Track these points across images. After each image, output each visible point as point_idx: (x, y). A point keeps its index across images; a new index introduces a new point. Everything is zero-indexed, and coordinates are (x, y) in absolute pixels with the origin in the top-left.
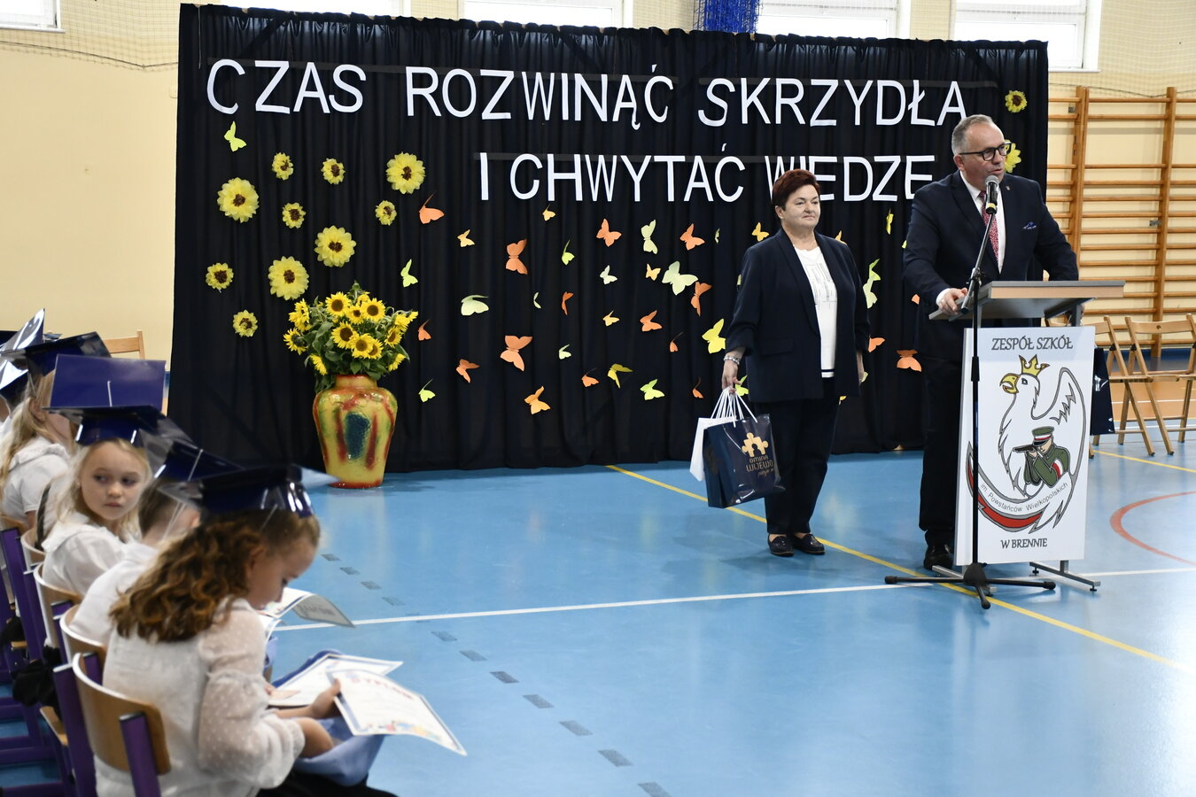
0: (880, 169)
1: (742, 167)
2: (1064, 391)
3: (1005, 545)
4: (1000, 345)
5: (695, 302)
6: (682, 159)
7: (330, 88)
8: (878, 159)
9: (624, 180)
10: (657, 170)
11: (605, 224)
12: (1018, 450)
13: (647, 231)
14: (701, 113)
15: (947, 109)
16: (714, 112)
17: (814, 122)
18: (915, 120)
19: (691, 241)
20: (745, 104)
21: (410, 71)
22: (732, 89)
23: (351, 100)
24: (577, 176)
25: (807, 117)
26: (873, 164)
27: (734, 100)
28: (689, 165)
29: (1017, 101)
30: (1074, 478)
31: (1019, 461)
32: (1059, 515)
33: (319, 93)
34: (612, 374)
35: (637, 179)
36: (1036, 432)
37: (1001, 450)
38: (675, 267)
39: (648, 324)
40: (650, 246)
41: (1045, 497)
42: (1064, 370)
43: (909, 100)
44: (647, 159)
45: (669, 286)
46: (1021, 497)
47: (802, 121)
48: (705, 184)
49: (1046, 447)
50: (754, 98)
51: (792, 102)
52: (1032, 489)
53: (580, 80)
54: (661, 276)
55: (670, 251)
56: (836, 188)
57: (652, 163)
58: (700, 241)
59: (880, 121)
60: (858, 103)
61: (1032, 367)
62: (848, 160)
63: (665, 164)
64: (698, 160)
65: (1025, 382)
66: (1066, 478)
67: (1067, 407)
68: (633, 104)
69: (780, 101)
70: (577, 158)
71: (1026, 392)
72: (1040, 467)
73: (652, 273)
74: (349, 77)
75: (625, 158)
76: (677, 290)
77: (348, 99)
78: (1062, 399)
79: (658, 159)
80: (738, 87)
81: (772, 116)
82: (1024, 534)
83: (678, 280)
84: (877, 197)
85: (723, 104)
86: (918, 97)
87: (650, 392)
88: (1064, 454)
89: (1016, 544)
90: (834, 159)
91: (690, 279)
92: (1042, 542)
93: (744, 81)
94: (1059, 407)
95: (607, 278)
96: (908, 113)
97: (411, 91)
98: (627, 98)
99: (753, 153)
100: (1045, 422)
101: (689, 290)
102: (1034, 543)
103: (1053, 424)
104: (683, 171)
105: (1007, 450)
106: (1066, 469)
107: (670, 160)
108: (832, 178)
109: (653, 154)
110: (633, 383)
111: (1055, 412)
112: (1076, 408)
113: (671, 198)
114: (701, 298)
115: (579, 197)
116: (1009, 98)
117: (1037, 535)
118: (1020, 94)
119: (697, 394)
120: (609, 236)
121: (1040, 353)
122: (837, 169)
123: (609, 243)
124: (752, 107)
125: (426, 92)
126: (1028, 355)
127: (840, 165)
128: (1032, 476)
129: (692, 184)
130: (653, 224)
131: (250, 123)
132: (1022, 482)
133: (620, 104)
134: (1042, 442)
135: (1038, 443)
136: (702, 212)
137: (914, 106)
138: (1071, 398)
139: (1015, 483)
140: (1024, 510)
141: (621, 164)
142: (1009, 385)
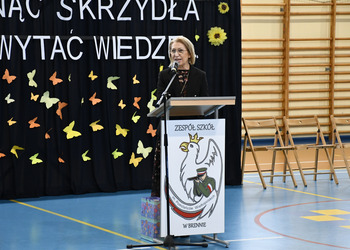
0: (155, 43)
1: (81, 42)
2: (212, 150)
3: (185, 226)
4: (179, 128)
5: (59, 112)
6: (48, 37)
8: (153, 37)
9: (16, 49)
10: (35, 44)
11: (7, 72)
12: (190, 179)
13: (31, 75)
14: (58, 14)
15: (188, 12)
16: (65, 13)
17: (119, 18)
18: (172, 18)
19: (56, 81)
20: (82, 9)
22: (74, 1)
25: (116, 16)
26: (151, 40)
27: (76, 7)
28: (53, 40)
29: (224, 8)
30: (218, 193)
31: (190, 185)
32: (211, 211)
34: (13, 151)
35: (24, 48)
36: (198, 170)
37: (181, 180)
38: (47, 94)
39: (33, 124)
40: (32, 83)
41: (204, 202)
42: (211, 140)
43: (169, 7)
44: (29, 37)
45: (44, 104)
46: (192, 202)
47: (112, 18)
48: (62, 51)
49: (203, 178)
50: (86, 5)
51: (107, 8)
52: (197, 198)
54: (39, 99)
55: (44, 86)
56: (132, 52)
57: (32, 39)
58: (60, 81)
59: (154, 18)
60: (142, 9)
61: (195, 139)
62: (138, 38)
63: (39, 40)
64: (57, 38)
65: (192, 146)
66: (214, 193)
67: (213, 158)
68: (20, 8)
69: (100, 7)
71: (193, 151)
72: (201, 187)
73: (34, 98)
75: (16, 37)
76: (48, 106)
78: (210, 154)
79: (35, 37)
81: (96, 15)
82: (194, 221)
83: (49, 101)
84: (154, 57)
85: (70, 9)
86: (173, 6)
87: (35, 160)
88: (212, 181)
89: (191, 226)
90: (130, 38)
91: (55, 100)
92: (204, 225)
94: (209, 158)
95: (9, 100)
96: (168, 14)
98: (16, 5)
99: (87, 34)
100: (202, 166)
101: (55, 106)
102: (199, 225)
103: (207, 166)
104: (49, 44)
105: (184, 180)
106: (214, 188)
107: (41, 38)
108: (130, 47)
109: (32, 35)
110: (25, 155)
111: (207, 160)
112: (217, 158)
113: (43, 58)
114: (62, 110)
116: (220, 6)
117: (201, 221)
118: (226, 4)
119: (61, 160)
120: (10, 78)
121: (199, 132)
122: (132, 43)
123: (9, 81)
124: (86, 11)
126: (193, 133)
127: (134, 40)
128: (198, 192)
129: (55, 51)
130: (34, 71)
132: (192, 195)
133: (12, 8)
134: (202, 175)
135: (199, 176)
136: (61, 65)
137: (171, 10)
138: (215, 153)
139: (189, 196)
140: (194, 209)
141: (14, 40)
142: (184, 148)
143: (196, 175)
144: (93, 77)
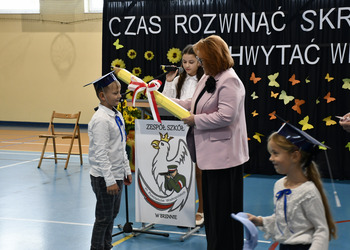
1: (318, 49)
2: (181, 149)
3: (157, 216)
4: (150, 127)
5: (295, 108)
6: (289, 46)
7: (149, 25)
9: (261, 56)
11: (253, 75)
12: (161, 174)
13: (272, 77)
14: (302, 26)
16: (308, 25)
19: (295, 81)
20: (322, 20)
21: (177, 16)
22: (315, 14)
23: (157, 29)
24: (241, 55)
27: (316, 19)
28: (291, 49)
30: (188, 189)
31: (162, 179)
32: (182, 205)
33: (145, 27)
34: (256, 137)
35: (267, 56)
36: (169, 167)
37: (153, 174)
38: (284, 93)
39: (272, 116)
40: (273, 84)
42: (180, 140)
44: (273, 47)
45: (282, 101)
46: (163, 195)
48: (300, 57)
49: (174, 174)
50: (326, 17)
51: (346, 18)
52: (168, 192)
53: (243, 15)
54: (278, 96)
57: (275, 48)
58: (298, 82)
61: (165, 138)
63: (281, 48)
64: (297, 46)
65: (163, 144)
66: (184, 189)
67: (183, 157)
68: (266, 24)
69: (340, 18)
70: (242, 47)
71: (163, 149)
72: (172, 183)
73: (275, 95)
74: (155, 20)
75: (263, 47)
76: (286, 102)
77: (156, 29)
78: (180, 153)
79: (278, 47)
80: (318, 13)
81: (335, 25)
82: (166, 212)
83: (287, 99)
85: (311, 22)
88: (183, 178)
89: (162, 216)
91: (291, 98)
92: (174, 217)
93: (321, 10)
94: (179, 157)
95: (254, 97)
97: (177, 24)
98: (263, 22)
100: (173, 163)
101: (292, 103)
102: (170, 217)
103: (177, 164)
104: (289, 52)
105: (156, 174)
106: (185, 185)
107: (283, 47)
109: (276, 45)
111: (178, 159)
112: (187, 157)
113: (283, 63)
114: (301, 107)
115: (241, 63)
117: (172, 213)
120: (255, 79)
121: (169, 132)
123: (255, 82)
124: (325, 22)
125: (182, 24)
126: (163, 132)
128: (168, 186)
129: (293, 57)
130: (277, 74)
131: (124, 39)
132: (163, 189)
133: (260, 24)
134: (173, 172)
135: (170, 172)
138: (185, 153)
139: (160, 189)
140: (165, 201)
141: (260, 49)
142: (156, 145)
143: (166, 171)
144: (329, 78)
